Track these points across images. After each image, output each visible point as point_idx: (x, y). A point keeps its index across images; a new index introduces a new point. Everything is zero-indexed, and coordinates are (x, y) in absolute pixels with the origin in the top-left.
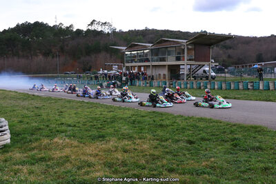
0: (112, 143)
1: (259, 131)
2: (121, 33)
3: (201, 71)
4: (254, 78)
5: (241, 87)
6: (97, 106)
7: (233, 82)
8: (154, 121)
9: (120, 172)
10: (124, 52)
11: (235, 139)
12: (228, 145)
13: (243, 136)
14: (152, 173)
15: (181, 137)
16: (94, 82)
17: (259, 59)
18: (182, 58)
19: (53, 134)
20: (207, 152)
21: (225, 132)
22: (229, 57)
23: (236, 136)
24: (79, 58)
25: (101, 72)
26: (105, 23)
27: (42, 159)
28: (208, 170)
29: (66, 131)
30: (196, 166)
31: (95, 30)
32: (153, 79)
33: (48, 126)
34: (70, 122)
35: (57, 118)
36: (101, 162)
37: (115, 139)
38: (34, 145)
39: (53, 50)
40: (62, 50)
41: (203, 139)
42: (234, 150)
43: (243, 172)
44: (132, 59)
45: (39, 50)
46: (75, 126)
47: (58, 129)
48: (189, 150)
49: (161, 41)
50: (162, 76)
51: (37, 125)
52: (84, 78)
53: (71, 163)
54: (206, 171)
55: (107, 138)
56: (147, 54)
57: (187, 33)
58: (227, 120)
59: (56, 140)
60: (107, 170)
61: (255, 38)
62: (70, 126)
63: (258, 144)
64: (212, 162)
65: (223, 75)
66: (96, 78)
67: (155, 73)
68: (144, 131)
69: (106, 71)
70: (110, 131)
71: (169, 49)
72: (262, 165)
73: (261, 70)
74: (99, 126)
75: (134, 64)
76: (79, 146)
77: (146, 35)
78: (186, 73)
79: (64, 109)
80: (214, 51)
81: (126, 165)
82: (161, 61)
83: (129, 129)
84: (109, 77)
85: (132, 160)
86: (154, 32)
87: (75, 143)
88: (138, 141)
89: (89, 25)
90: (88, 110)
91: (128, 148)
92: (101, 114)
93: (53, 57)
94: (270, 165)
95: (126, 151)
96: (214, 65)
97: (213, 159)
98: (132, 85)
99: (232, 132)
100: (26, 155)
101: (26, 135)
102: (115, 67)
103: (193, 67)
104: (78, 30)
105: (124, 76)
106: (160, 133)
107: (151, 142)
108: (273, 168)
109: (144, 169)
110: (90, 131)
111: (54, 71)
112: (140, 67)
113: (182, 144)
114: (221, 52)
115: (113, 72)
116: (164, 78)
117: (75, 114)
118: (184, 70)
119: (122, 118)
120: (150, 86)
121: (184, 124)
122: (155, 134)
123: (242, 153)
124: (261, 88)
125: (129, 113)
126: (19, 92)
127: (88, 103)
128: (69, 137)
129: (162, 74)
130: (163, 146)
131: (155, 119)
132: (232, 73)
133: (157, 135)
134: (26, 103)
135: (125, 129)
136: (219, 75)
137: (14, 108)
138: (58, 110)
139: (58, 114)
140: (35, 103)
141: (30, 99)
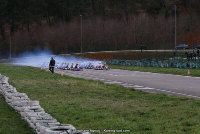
40: (184, 2)
45: (141, 2)
79: (193, 120)
93: (167, 16)
126: (106, 82)
134: (120, 104)
137: (100, 112)
138: (181, 119)
139: (182, 127)
140: (137, 105)
141: (127, 96)
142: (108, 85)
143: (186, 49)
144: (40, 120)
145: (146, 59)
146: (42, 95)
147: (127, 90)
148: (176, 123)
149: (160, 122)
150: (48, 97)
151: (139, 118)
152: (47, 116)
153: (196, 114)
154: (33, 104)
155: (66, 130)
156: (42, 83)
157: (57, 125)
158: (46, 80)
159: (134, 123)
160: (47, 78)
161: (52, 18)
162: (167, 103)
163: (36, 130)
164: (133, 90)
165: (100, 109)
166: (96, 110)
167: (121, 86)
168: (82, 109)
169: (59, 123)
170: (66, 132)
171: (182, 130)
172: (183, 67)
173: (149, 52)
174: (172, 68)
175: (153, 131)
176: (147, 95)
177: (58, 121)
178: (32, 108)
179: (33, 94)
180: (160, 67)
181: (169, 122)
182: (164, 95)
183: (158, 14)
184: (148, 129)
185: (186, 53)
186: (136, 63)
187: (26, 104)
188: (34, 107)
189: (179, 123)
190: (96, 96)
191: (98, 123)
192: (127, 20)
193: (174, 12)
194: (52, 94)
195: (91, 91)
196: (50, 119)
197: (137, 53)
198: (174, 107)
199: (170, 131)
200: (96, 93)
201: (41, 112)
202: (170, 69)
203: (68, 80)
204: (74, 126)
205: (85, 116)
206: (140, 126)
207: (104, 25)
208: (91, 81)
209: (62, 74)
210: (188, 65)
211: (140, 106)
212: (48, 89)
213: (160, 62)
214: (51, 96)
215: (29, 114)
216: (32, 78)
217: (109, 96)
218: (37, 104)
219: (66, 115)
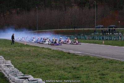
79: (106, 72)
93: (90, 8)
117: (120, 77)
134: (61, 62)
137: (49, 67)
138: (99, 71)
139: (99, 76)
141: (66, 57)
142: (53, 50)
143: (102, 28)
144: (12, 72)
145: (77, 34)
146: (13, 57)
147: (65, 53)
148: (96, 74)
149: (85, 73)
150: (16, 58)
151: (73, 71)
152: (16, 70)
153: (108, 68)
154: (7, 63)
155: (27, 78)
156: (13, 49)
157: (22, 75)
158: (15, 47)
159: (70, 74)
160: (16, 46)
161: (18, 9)
162: (90, 62)
163: (9, 78)
164: (69, 53)
165: (48, 65)
166: (46, 66)
167: (62, 51)
168: (38, 66)
169: (23, 74)
170: (27, 80)
171: (99, 78)
172: (100, 39)
173: (79, 30)
174: (93, 40)
175: (81, 79)
176: (78, 56)
177: (22, 73)
178: (6, 65)
179: (7, 56)
180: (86, 39)
181: (91, 73)
182: (88, 56)
183: (84, 6)
184: (78, 78)
185: (102, 31)
186: (71, 37)
187: (3, 63)
188: (8, 65)
189: (97, 74)
190: (46, 57)
191: (47, 74)
192: (65, 10)
193: (94, 5)
194: (19, 56)
195: (43, 54)
196: (17, 72)
197: (72, 30)
198: (95, 64)
199: (92, 78)
200: (46, 55)
201: (12, 68)
202: (92, 40)
203: (29, 48)
204: (33, 76)
205: (39, 70)
206: (73, 76)
207: (51, 13)
208: (43, 48)
209: (25, 44)
210: (103, 38)
211: (73, 63)
212: (17, 53)
213: (86, 36)
214: (18, 58)
215: (4, 69)
216: (6, 46)
217: (54, 58)
218: (9, 62)
219: (28, 69)
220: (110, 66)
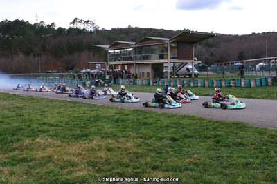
0: (96, 142)
1: (241, 128)
2: (104, 31)
3: (184, 69)
4: (236, 75)
5: (223, 84)
6: (80, 105)
7: (216, 79)
8: (138, 119)
9: (104, 171)
10: (107, 51)
11: (217, 135)
12: (210, 142)
13: (226, 132)
14: (135, 171)
15: (165, 134)
16: (76, 81)
17: (241, 57)
18: (165, 56)
19: (34, 134)
20: (190, 149)
21: (207, 129)
22: (212, 54)
23: (218, 133)
24: (61, 57)
25: (84, 71)
26: (88, 21)
27: (24, 160)
28: (192, 166)
29: (48, 131)
30: (180, 163)
31: (77, 29)
32: (136, 77)
33: (29, 126)
34: (53, 121)
35: (39, 117)
36: (85, 161)
37: (98, 138)
38: (15, 145)
39: (35, 49)
40: (44, 49)
41: (186, 136)
42: (216, 146)
43: (226, 168)
44: (116, 57)
45: (20, 48)
46: (57, 125)
47: (40, 129)
48: (172, 147)
49: (144, 39)
50: (146, 74)
51: (17, 125)
52: (66, 76)
53: (53, 162)
54: (189, 167)
55: (91, 137)
56: (130, 52)
57: (170, 31)
58: (210, 117)
59: (38, 140)
60: (91, 168)
61: (237, 36)
62: (52, 125)
63: (239, 140)
64: (195, 158)
65: (206, 73)
66: (79, 76)
67: (139, 71)
68: (127, 129)
69: (89, 70)
70: (94, 129)
71: (152, 47)
72: (243, 160)
73: (243, 67)
74: (83, 125)
75: (117, 63)
76: (61, 146)
77: (129, 33)
78: (169, 71)
79: (47, 109)
80: (196, 49)
81: (110, 164)
82: (144, 59)
83: (113, 128)
84: (93, 75)
85: (116, 159)
86: (138, 30)
87: (58, 143)
88: (121, 140)
89: (71, 23)
90: (71, 109)
91: (112, 146)
92: (84, 113)
93: (35, 56)
94: (252, 160)
95: (109, 150)
96: (197, 62)
97: (195, 156)
98: (115, 83)
99: (214, 129)
100: (6, 156)
101: (7, 136)
102: (98, 66)
103: (176, 65)
104: (60, 28)
105: (108, 74)
106: (144, 131)
107: (135, 140)
108: (254, 163)
109: (129, 166)
110: (72, 130)
111: (36, 70)
112: (123, 65)
113: (166, 142)
114: (204, 50)
115: (96, 71)
116: (148, 76)
117: (58, 113)
118: (168, 68)
119: (105, 117)
120: (134, 84)
121: (167, 122)
122: (139, 132)
123: (224, 149)
124: (243, 85)
125: (112, 112)
127: (70, 102)
128: (52, 136)
129: (146, 72)
130: (147, 143)
131: (139, 117)
132: (214, 71)
133: (141, 133)
134: (6, 103)
135: (109, 128)
136: (202, 73)
139: (40, 113)
140: (16, 103)
141: (11, 98)
164: (14, 95)
183: (29, 55)
192: (12, 58)
193: (38, 54)
220: (50, 104)
